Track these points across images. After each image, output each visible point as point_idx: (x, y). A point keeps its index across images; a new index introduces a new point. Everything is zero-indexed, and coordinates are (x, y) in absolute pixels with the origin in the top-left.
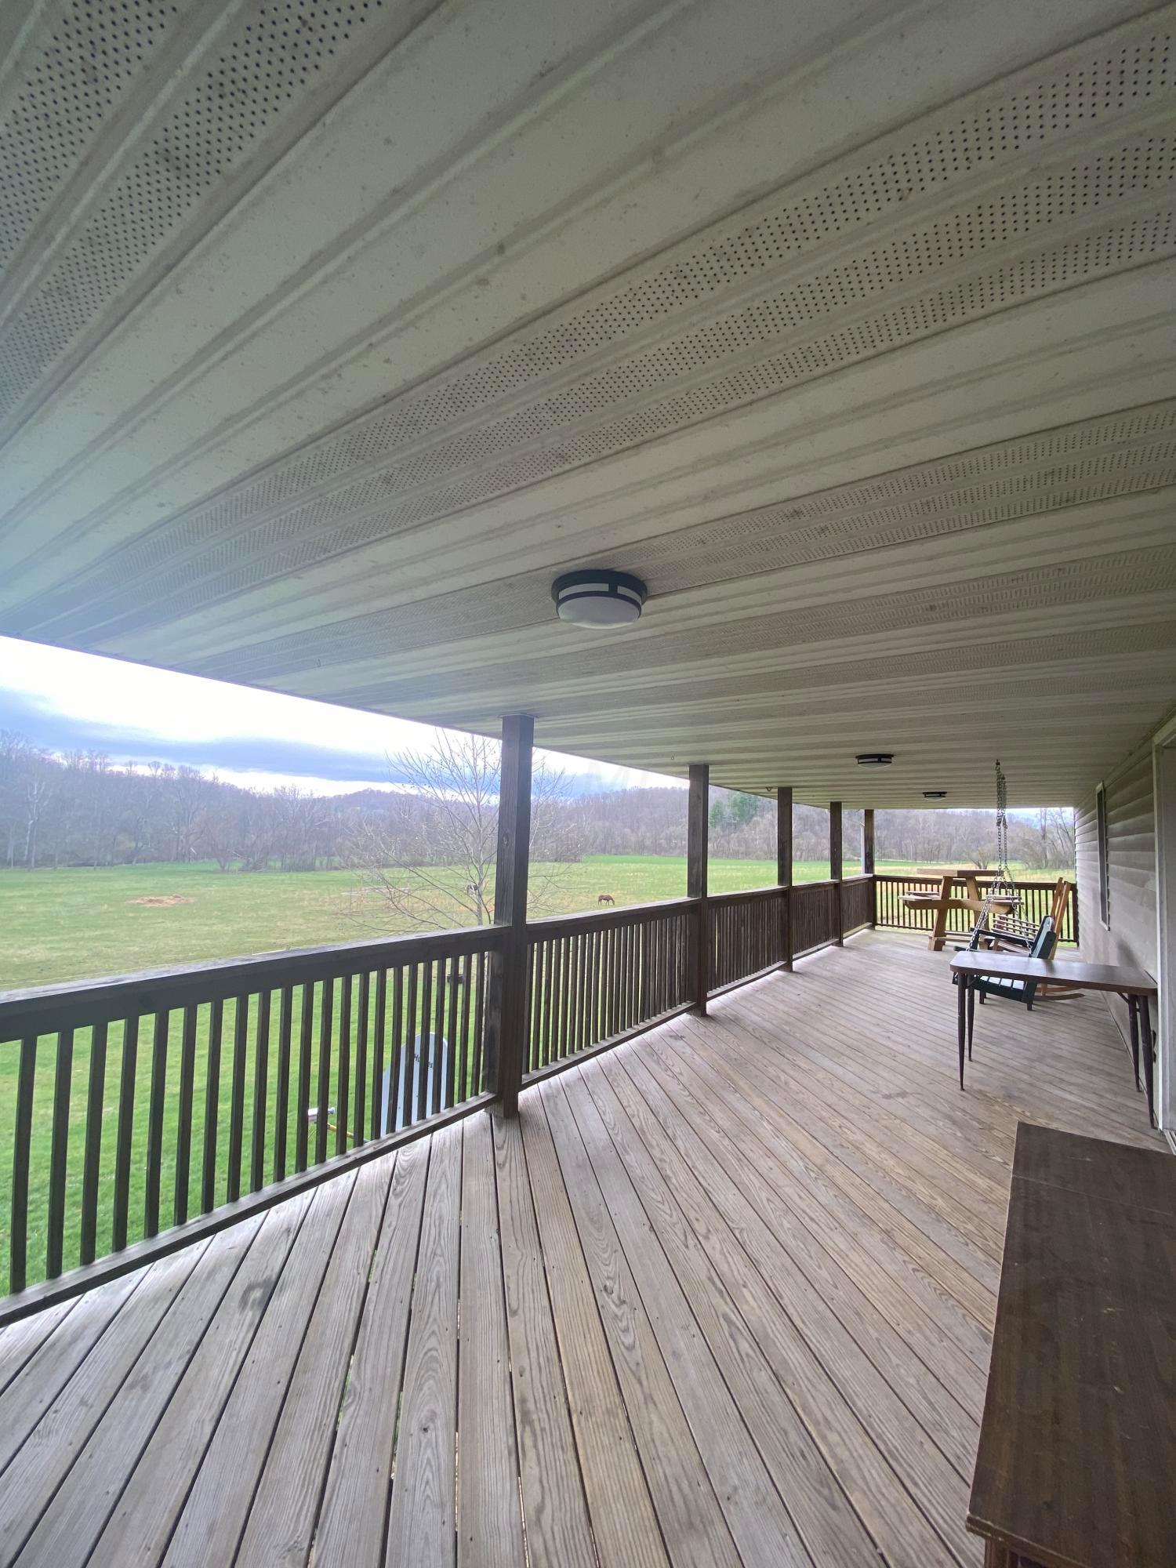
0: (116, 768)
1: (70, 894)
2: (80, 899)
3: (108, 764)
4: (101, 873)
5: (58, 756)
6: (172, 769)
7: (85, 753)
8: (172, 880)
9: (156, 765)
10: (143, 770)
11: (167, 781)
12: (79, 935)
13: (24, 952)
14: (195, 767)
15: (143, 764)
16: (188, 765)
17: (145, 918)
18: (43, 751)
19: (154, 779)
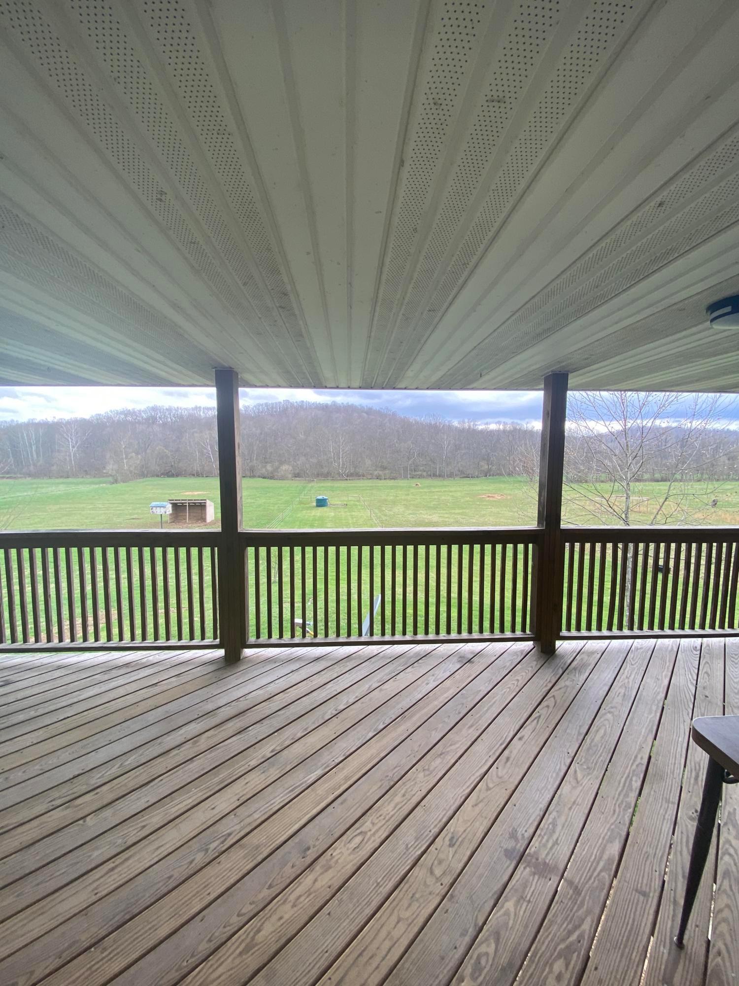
0: (480, 428)
1: (455, 491)
2: (459, 494)
3: (476, 425)
4: (473, 481)
5: (456, 423)
6: (507, 424)
7: (466, 420)
8: (502, 486)
9: (499, 423)
10: (493, 427)
11: (504, 431)
12: (453, 511)
13: (431, 517)
14: (519, 422)
15: (493, 423)
16: (515, 421)
17: (485, 505)
18: (449, 421)
19: (499, 431)
